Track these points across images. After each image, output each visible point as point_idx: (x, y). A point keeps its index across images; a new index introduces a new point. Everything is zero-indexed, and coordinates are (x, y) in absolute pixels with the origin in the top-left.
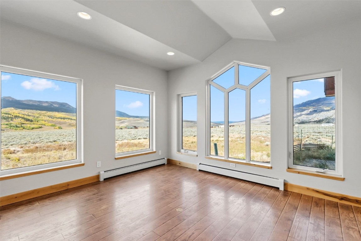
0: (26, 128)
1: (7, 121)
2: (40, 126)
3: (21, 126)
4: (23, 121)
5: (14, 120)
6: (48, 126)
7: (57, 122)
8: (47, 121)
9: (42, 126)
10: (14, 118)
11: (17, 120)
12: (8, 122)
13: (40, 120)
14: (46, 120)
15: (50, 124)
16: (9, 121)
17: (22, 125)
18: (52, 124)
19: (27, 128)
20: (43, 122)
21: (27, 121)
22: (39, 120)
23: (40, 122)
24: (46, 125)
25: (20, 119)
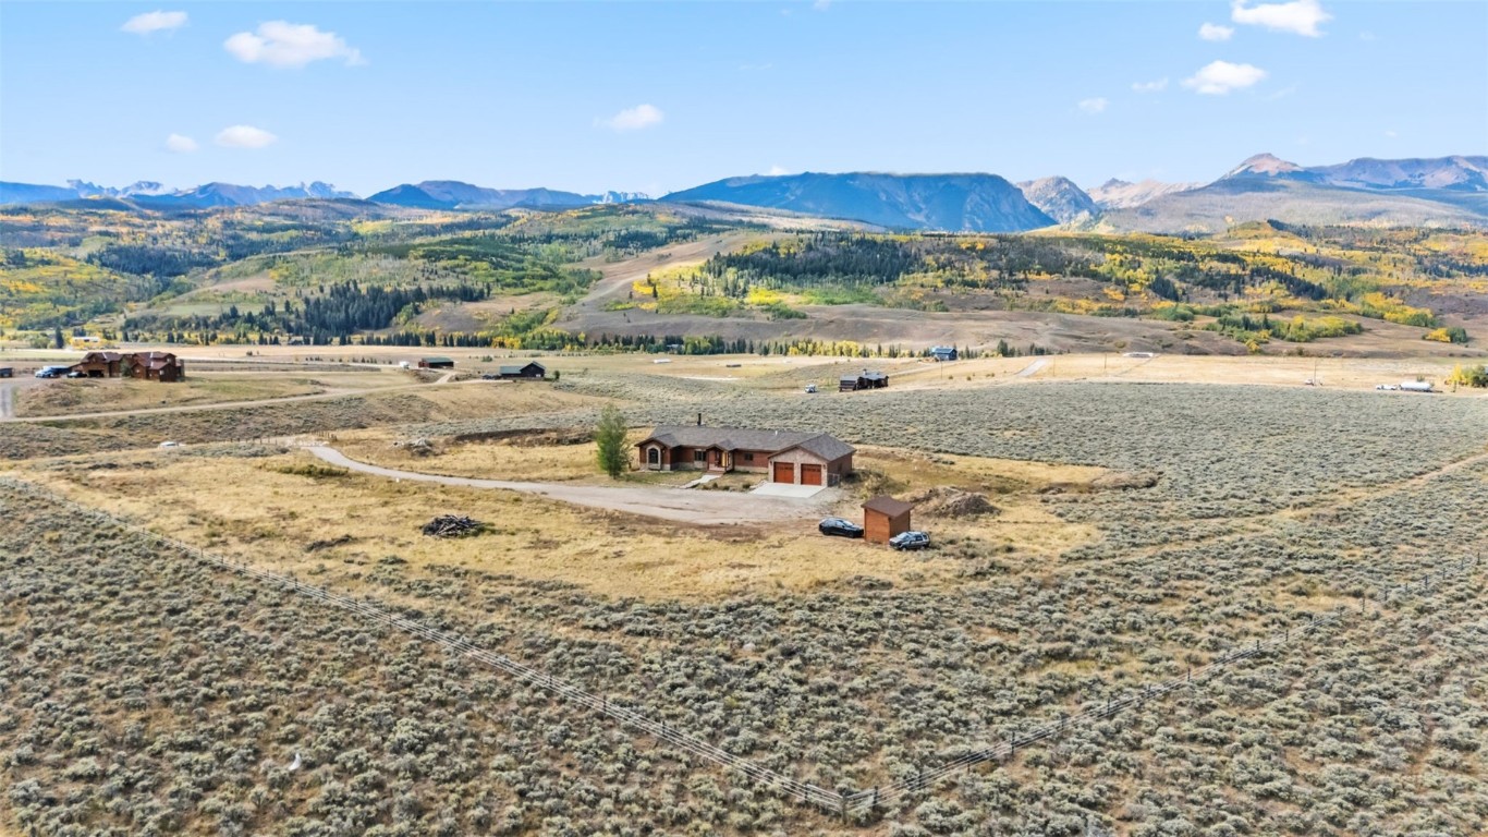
0: (1283, 331)
1: (1220, 296)
2: (1353, 322)
3: (1266, 321)
4: (1280, 294)
5: (1249, 290)
6: (1396, 321)
7: (1451, 297)
8: (1397, 295)
9: (1366, 323)
10: (1247, 279)
11: (1259, 290)
12: (1222, 301)
13: (1365, 289)
14: (1396, 286)
15: (1411, 311)
16: (1226, 297)
17: (1272, 317)
18: (1420, 311)
19: (1289, 336)
20: (1376, 301)
21: (1298, 294)
22: (1357, 291)
23: (1361, 299)
24: (1387, 315)
25: (1274, 283)
